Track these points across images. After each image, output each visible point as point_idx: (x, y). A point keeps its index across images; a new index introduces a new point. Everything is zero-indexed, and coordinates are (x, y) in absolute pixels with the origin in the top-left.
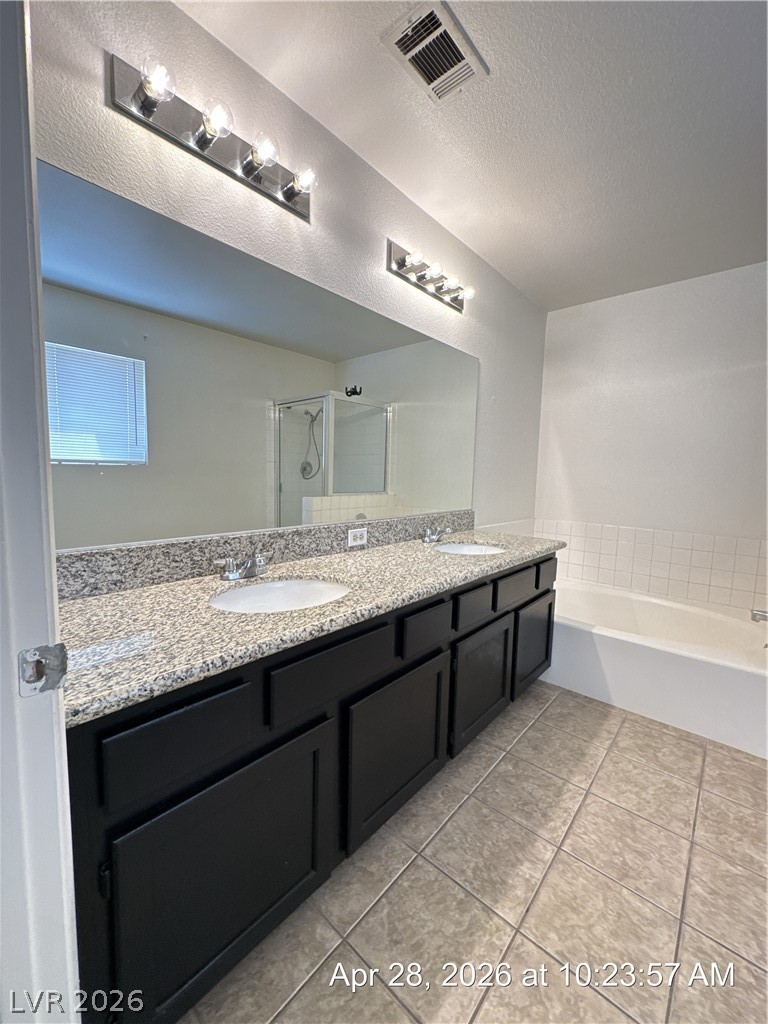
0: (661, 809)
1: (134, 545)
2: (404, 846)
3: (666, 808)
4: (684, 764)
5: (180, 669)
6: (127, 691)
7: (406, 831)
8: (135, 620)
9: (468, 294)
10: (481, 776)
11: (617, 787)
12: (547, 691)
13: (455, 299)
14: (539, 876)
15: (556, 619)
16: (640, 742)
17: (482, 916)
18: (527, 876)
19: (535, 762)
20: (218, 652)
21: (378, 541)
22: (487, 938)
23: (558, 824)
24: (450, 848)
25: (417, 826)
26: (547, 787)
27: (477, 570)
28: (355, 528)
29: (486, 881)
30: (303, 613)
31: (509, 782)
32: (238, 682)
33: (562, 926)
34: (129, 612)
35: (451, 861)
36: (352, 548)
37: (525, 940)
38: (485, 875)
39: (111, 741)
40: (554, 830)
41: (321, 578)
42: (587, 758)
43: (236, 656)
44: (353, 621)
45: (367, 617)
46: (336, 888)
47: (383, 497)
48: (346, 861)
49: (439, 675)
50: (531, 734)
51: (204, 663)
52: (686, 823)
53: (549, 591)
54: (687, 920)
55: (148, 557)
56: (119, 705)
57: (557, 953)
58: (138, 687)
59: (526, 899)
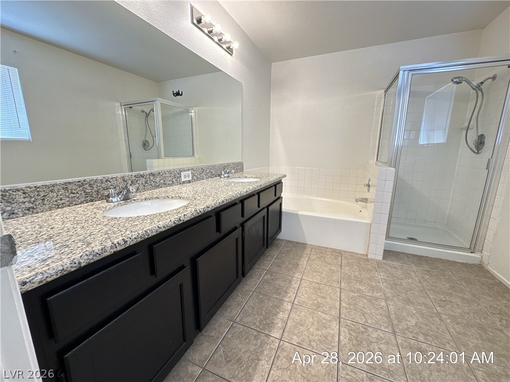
0: (329, 279)
1: (39, 184)
2: (226, 320)
3: (331, 279)
4: (335, 261)
5: (97, 248)
6: (62, 265)
7: (227, 314)
8: (52, 228)
9: (235, 46)
10: (257, 283)
11: (312, 275)
12: (280, 242)
13: (229, 48)
14: (287, 316)
15: (283, 210)
16: (318, 256)
17: (266, 339)
18: (282, 318)
19: (279, 272)
20: (120, 237)
21: (197, 178)
22: (269, 346)
23: (292, 294)
24: (247, 316)
25: (231, 311)
26: (285, 281)
27: (251, 188)
28: (185, 171)
29: (265, 324)
30: (167, 213)
31: (270, 283)
32: (134, 253)
33: (298, 333)
34: (45, 224)
35: (249, 321)
36: (184, 182)
37: (284, 342)
38: (265, 322)
39: (53, 299)
40: (290, 297)
41: (170, 197)
42: (300, 266)
43: (133, 238)
44: (195, 214)
45: (202, 212)
46: (196, 348)
47: (193, 158)
48: (200, 333)
49: (237, 239)
50: (276, 261)
51: (112, 244)
52: (338, 282)
53: (280, 198)
54: (341, 316)
55: (52, 191)
56: (57, 275)
57: (297, 343)
58: (69, 262)
59: (282, 327)
